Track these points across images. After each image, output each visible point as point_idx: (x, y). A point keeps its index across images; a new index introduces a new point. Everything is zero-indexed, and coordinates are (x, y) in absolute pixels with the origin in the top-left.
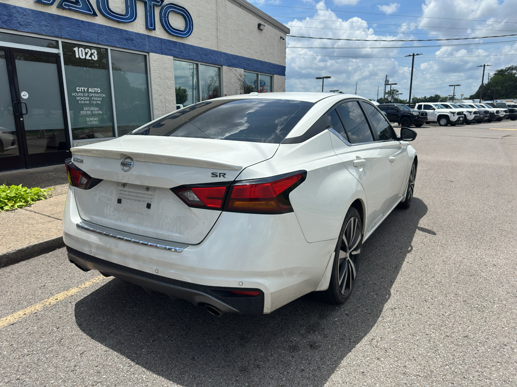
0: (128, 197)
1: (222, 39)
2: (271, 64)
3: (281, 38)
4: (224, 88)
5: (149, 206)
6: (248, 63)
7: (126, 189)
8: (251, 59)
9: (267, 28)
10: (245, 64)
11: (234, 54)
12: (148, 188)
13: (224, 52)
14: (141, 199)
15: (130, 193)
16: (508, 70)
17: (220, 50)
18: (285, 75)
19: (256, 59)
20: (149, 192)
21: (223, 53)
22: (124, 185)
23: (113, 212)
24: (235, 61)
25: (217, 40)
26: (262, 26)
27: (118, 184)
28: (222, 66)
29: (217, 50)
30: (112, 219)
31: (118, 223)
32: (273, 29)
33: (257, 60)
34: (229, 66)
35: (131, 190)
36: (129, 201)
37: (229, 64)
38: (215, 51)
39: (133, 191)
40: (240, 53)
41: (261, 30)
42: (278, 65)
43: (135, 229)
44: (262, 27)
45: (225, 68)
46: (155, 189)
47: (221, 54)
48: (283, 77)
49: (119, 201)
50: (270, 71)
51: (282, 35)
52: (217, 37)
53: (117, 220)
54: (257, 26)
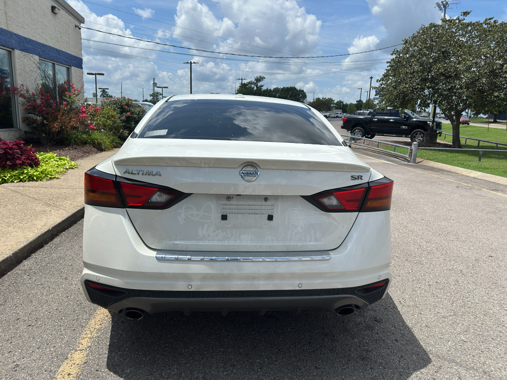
0: (236, 211)
1: (12, 17)
2: (68, 54)
3: (76, 26)
4: (18, 77)
5: (270, 218)
6: (43, 49)
7: (233, 202)
8: (46, 45)
9: (61, 13)
10: (40, 50)
11: (26, 37)
12: (266, 199)
13: (15, 32)
14: (258, 212)
15: (240, 207)
16: (248, 84)
17: (10, 29)
18: (82, 68)
19: (52, 46)
20: (269, 203)
21: (15, 34)
22: (229, 198)
23: (214, 231)
24: (29, 46)
25: (6, 17)
26: (56, 9)
27: (219, 197)
28: (13, 49)
29: (6, 29)
30: (214, 240)
31: (226, 243)
32: (67, 15)
33: (52, 48)
34: (21, 50)
35: (240, 203)
36: (239, 215)
37: (22, 48)
38: (5, 30)
39: (245, 203)
40: (33, 37)
41: (55, 13)
42: (74, 56)
43: (256, 246)
44: (56, 11)
45: (17, 53)
46: (276, 198)
47: (11, 35)
48: (81, 70)
49: (224, 217)
50: (67, 61)
51: (77, 24)
52: (6, 14)
53: (222, 240)
54: (50, 8)
